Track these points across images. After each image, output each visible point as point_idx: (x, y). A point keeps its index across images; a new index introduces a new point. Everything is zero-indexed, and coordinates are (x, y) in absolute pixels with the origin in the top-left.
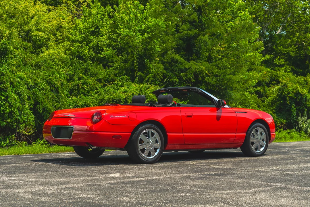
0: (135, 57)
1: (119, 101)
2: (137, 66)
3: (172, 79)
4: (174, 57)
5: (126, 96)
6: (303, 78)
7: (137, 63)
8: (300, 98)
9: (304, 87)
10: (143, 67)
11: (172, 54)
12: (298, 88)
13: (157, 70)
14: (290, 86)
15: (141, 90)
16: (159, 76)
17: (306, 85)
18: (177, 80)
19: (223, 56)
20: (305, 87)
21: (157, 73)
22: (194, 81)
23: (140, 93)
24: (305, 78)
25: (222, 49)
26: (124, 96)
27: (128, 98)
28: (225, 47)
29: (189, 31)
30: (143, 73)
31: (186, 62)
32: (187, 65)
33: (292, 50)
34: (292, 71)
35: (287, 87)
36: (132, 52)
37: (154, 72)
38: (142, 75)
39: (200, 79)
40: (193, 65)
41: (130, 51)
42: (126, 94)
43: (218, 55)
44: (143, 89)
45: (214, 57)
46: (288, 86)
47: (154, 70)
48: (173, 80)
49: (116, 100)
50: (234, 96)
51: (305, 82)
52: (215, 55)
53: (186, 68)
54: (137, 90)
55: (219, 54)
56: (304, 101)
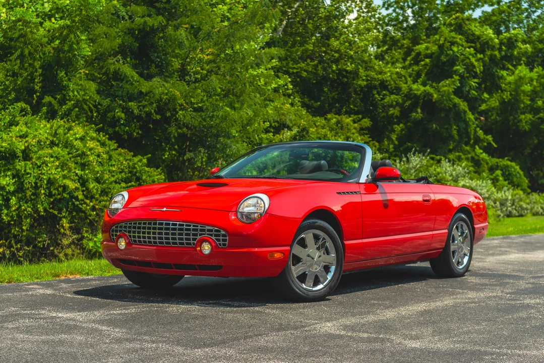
0: (37, 64)
1: (10, 154)
2: (41, 84)
3: (113, 113)
4: (119, 69)
5: (26, 144)
6: (335, 118)
7: (41, 78)
8: (331, 156)
9: (337, 133)
10: (53, 86)
11: (116, 63)
12: (328, 135)
13: (82, 93)
14: (313, 132)
15: (55, 132)
16: (87, 105)
17: (341, 129)
18: (123, 115)
19: (210, 72)
20: (339, 134)
21: (84, 99)
22: (158, 117)
23: (55, 139)
24: (339, 118)
25: (206, 58)
26: (21, 146)
27: (30, 150)
28: (212, 54)
29: (147, 19)
30: (55, 99)
31: (142, 80)
32: (145, 86)
33: (304, 68)
34: (304, 105)
35: (308, 132)
36: (30, 53)
37: (76, 96)
38: (53, 102)
39: (168, 114)
40: (158, 86)
41: (26, 52)
42: (24, 140)
43: (199, 69)
44: (61, 131)
45: (192, 72)
46: (310, 132)
47: (76, 93)
48: (114, 115)
49: (5, 154)
50: (235, 148)
51: (339, 125)
52: (194, 69)
53: (141, 92)
54: (48, 133)
55: (201, 67)
56: (338, 160)
